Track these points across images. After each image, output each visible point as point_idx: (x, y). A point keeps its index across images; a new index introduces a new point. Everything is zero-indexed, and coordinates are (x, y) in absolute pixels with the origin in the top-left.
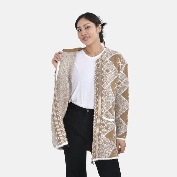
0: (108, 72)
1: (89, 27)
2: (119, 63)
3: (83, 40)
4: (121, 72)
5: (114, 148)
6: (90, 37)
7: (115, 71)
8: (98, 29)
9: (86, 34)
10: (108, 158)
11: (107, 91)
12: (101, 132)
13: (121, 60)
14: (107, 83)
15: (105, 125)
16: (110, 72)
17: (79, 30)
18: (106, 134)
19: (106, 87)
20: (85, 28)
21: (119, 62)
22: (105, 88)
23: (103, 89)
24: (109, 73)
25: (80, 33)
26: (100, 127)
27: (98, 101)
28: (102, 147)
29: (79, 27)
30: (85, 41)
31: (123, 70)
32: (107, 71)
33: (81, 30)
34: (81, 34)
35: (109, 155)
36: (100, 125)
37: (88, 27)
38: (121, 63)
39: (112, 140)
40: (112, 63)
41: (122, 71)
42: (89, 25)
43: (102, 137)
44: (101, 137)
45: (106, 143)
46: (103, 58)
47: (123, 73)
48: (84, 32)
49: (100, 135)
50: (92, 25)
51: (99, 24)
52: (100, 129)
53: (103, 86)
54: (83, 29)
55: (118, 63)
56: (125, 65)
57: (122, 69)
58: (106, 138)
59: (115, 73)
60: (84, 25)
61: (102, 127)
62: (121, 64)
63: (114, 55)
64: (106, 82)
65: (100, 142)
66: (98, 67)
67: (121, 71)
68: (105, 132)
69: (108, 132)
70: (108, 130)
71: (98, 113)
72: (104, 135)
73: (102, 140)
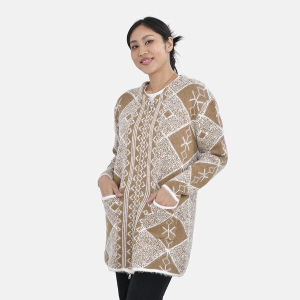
0: (167, 116)
1: (152, 41)
2: (194, 101)
3: (141, 64)
4: (201, 116)
5: (163, 253)
6: (153, 58)
7: (184, 115)
8: (168, 45)
9: (147, 52)
10: (147, 267)
11: (161, 148)
12: (142, 221)
13: (198, 94)
14: (161, 133)
16: (173, 115)
17: (135, 47)
18: (150, 227)
19: (160, 141)
20: (146, 44)
21: (194, 99)
22: (157, 143)
23: (154, 145)
24: (169, 117)
25: (136, 52)
26: (144, 212)
27: (146, 167)
28: (139, 246)
29: (134, 41)
30: (144, 65)
31: (205, 112)
32: (168, 114)
33: (137, 47)
34: (139, 53)
35: (148, 264)
36: (144, 209)
37: (149, 42)
38: (198, 100)
39: (160, 239)
40: (180, 100)
41: (203, 114)
42: (151, 38)
43: (143, 230)
44: (139, 230)
45: (147, 242)
46: (166, 94)
47: (204, 116)
48: (143, 50)
49: (139, 225)
50: (157, 37)
51: (169, 38)
52: (142, 216)
53: (155, 140)
54: (141, 44)
55: (190, 100)
56: (208, 102)
57: (201, 110)
58: (148, 233)
59: (184, 118)
60: (144, 38)
62: (198, 102)
63: (187, 85)
64: (159, 132)
65: (136, 238)
66: (154, 108)
67: (199, 115)
68: (149, 223)
69: (154, 226)
70: (155, 221)
71: (145, 187)
72: (146, 227)
73: (141, 234)
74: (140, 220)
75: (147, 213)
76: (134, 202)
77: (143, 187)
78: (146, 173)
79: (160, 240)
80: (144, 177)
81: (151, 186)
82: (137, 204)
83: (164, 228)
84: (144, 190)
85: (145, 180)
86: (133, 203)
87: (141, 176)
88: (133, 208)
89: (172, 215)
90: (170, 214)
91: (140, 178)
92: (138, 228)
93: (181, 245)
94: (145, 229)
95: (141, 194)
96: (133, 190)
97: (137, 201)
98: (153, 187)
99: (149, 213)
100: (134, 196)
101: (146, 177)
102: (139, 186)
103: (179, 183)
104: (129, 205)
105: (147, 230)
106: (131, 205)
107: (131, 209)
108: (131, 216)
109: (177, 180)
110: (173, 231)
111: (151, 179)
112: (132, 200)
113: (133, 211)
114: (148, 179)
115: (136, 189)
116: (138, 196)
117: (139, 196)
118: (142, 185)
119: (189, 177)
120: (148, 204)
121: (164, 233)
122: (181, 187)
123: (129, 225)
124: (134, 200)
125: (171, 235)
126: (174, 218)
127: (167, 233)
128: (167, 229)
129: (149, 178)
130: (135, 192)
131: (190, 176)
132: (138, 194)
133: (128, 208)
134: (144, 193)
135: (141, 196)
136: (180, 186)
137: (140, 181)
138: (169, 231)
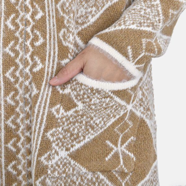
12: (52, 135)
15: (75, 105)
18: (77, 146)
26: (53, 110)
36: (52, 104)
39: (103, 172)
43: (57, 158)
44: (49, 159)
49: (46, 146)
52: (52, 122)
58: (73, 162)
61: (60, 112)
68: (72, 135)
69: (87, 140)
70: (90, 127)
71: (44, 44)
72: (67, 150)
73: (55, 170)
74: (48, 134)
75: (62, 111)
76: (17, 86)
77: (38, 44)
78: (43, 9)
79: (102, 177)
80: (38, 17)
81: (60, 42)
82: (27, 90)
83: (108, 142)
84: (40, 52)
85: (41, 25)
86: (16, 90)
87: (28, 16)
88: (17, 103)
89: (130, 107)
90: (123, 103)
91: (27, 23)
92: (46, 155)
93: (149, 180)
94: (63, 154)
95: (35, 65)
96: (12, 55)
97: (27, 83)
98: (65, 44)
99: (67, 109)
100: (15, 70)
101: (43, 19)
102: (28, 43)
103: (141, 34)
104: (6, 94)
105: (71, 156)
106: (12, 93)
107: (13, 103)
108: (13, 122)
109: (134, 27)
110: (129, 148)
111: (60, 23)
112: (12, 80)
113: (18, 110)
114: (51, 24)
115: (21, 53)
116: (27, 70)
117: (31, 70)
118: (36, 39)
119: (159, 14)
120: (59, 89)
121: (109, 157)
122: (149, 44)
123: (9, 145)
124: (17, 81)
125: (126, 158)
126: (133, 116)
127: (116, 156)
128: (116, 145)
129: (53, 21)
130: (17, 61)
131: (160, 9)
132: (26, 64)
133: (6, 101)
134: (43, 60)
135: (35, 70)
136: (144, 41)
137: (29, 29)
138: (121, 149)
